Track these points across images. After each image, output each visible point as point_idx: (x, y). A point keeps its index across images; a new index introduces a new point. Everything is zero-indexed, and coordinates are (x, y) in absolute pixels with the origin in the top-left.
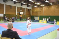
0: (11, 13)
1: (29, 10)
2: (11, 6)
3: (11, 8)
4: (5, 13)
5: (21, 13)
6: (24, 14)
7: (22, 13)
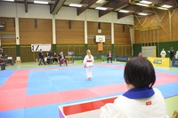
1: (125, 28)
2: (71, 22)
3: (70, 28)
4: (55, 43)
6: (108, 40)
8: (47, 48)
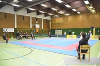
0: (24, 27)
2: (23, 16)
3: (24, 19)
4: (16, 27)
5: (37, 26)
6: (41, 27)
7: (39, 25)
8: (12, 30)
